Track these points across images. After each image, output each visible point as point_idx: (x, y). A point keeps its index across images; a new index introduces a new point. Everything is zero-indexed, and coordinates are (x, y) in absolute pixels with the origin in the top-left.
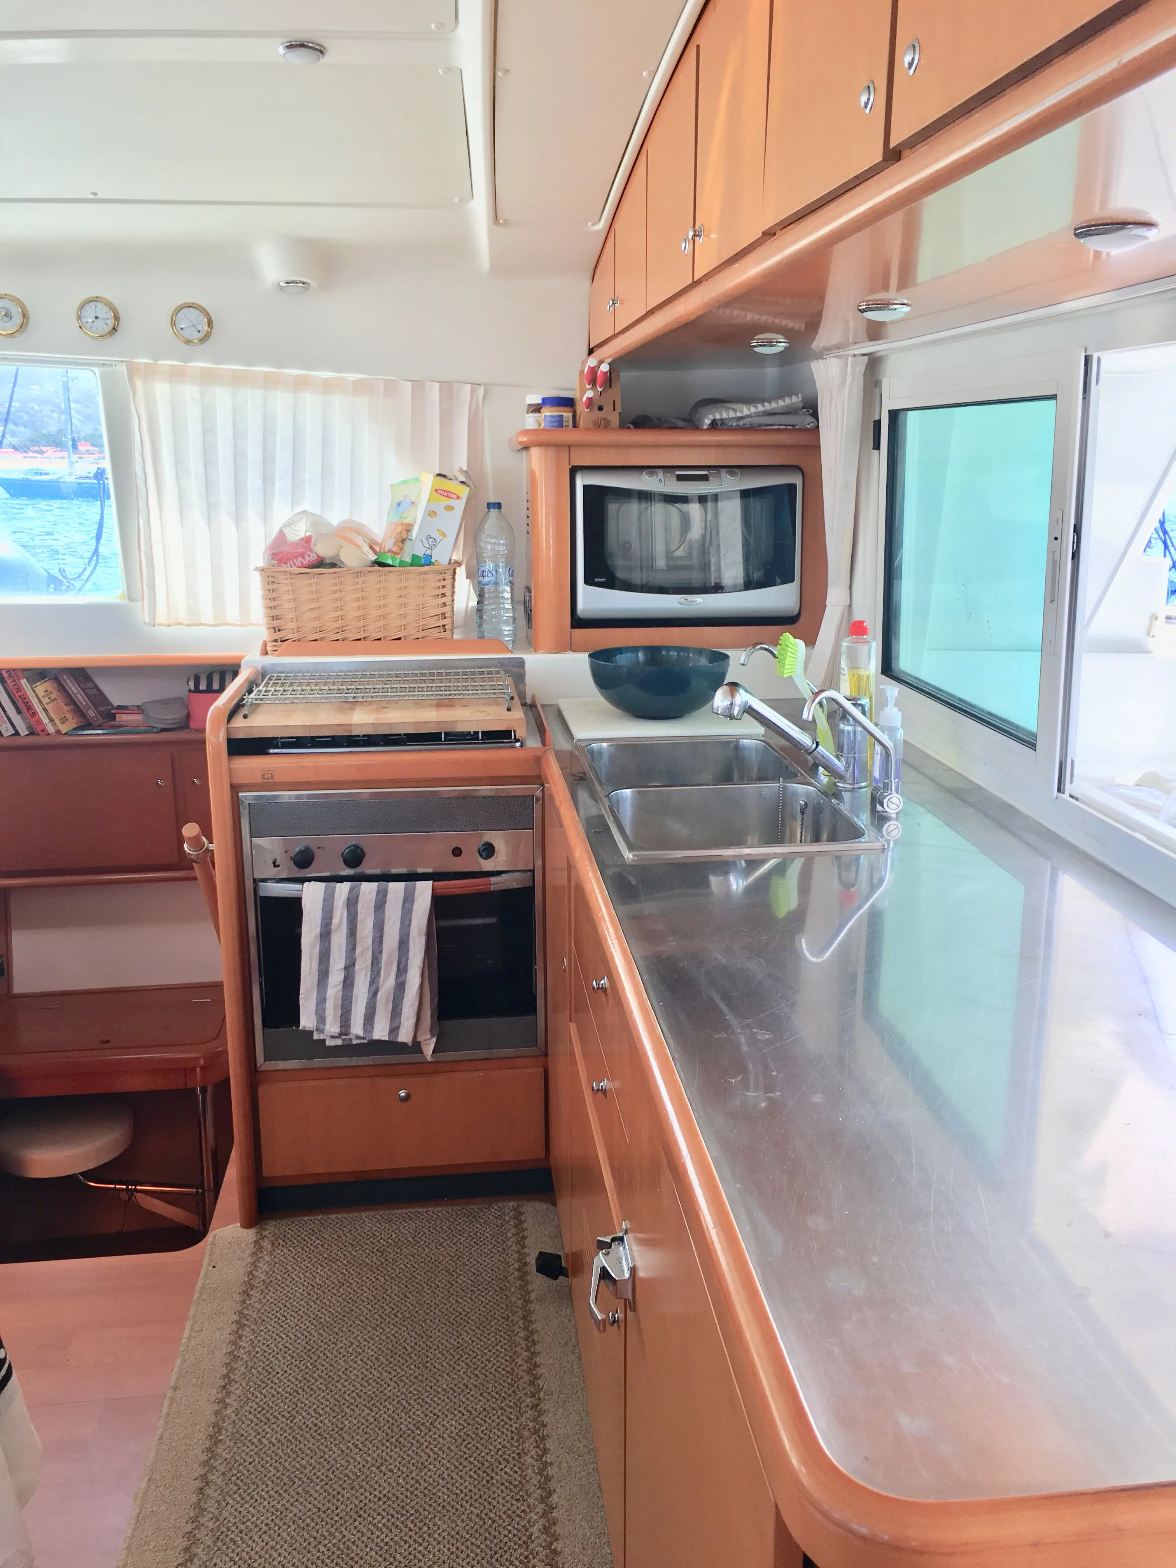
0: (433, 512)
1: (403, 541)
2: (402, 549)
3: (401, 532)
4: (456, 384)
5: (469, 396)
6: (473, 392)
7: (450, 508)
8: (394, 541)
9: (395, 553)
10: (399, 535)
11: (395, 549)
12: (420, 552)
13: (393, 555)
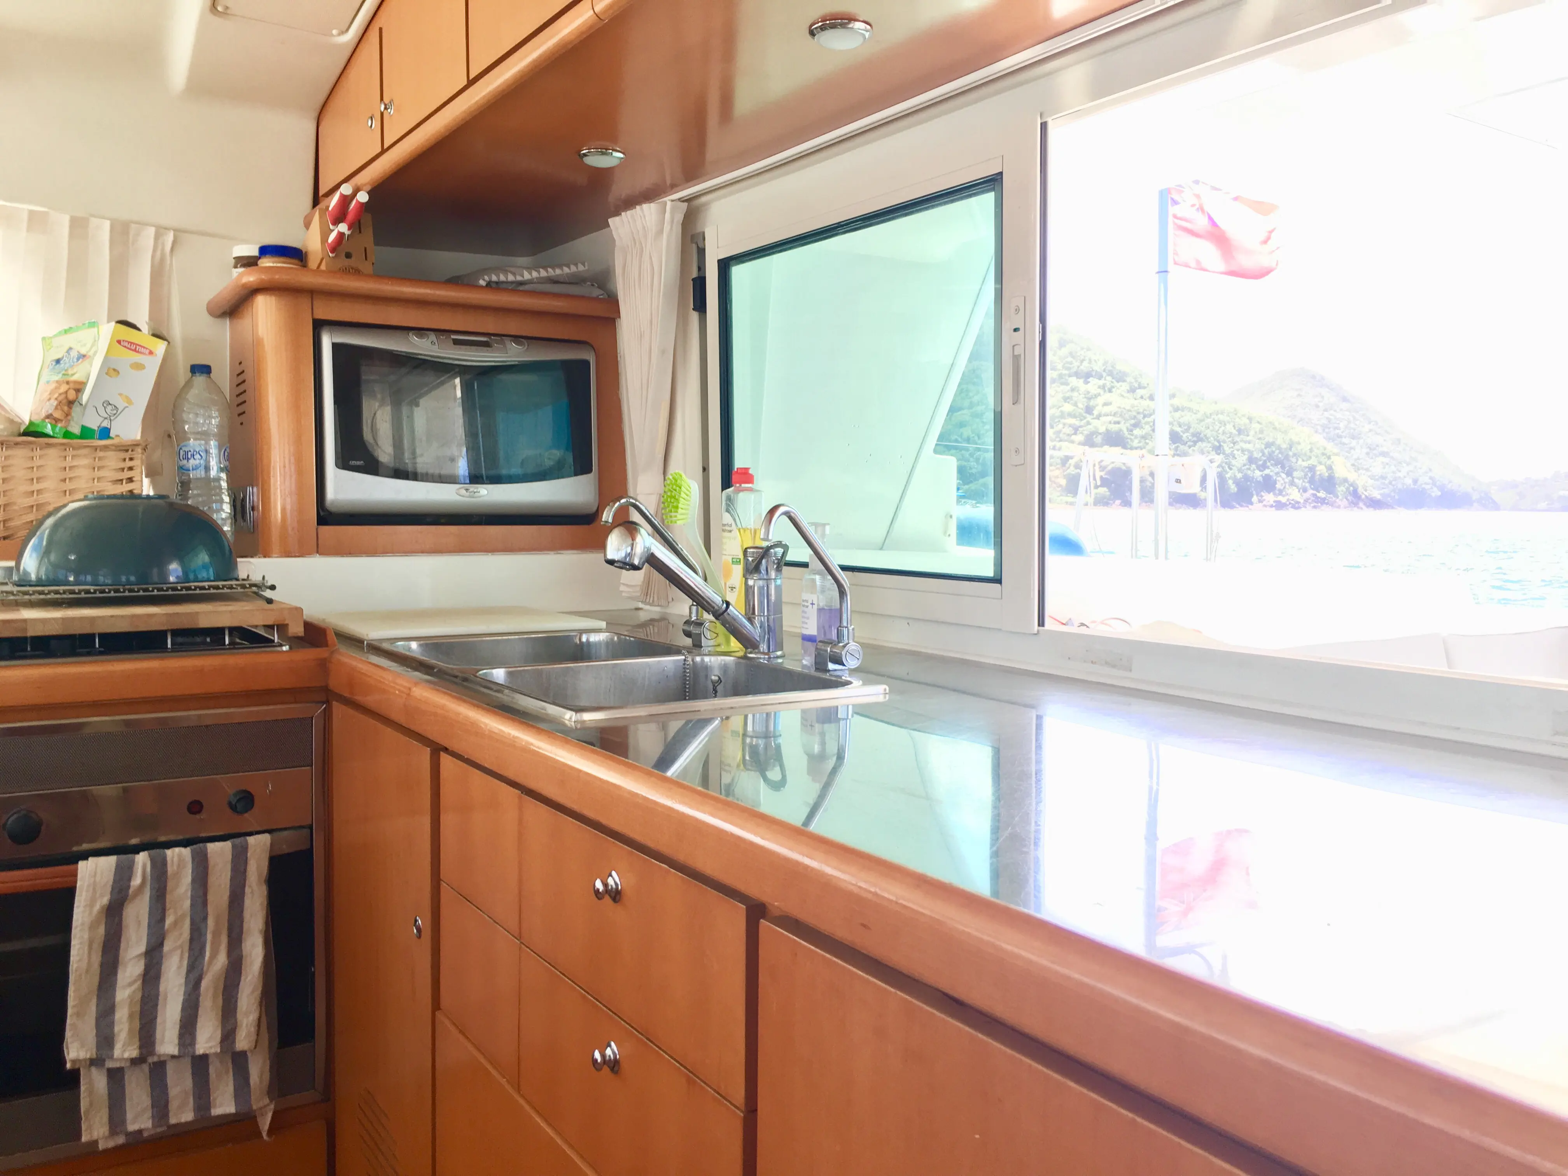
0: (114, 370)
1: (71, 403)
2: (67, 415)
3: (66, 392)
4: (133, 226)
5: (151, 242)
6: (157, 237)
7: (139, 367)
8: (55, 403)
9: (57, 421)
10: (63, 396)
11: (58, 415)
12: (94, 422)
13: (54, 422)
